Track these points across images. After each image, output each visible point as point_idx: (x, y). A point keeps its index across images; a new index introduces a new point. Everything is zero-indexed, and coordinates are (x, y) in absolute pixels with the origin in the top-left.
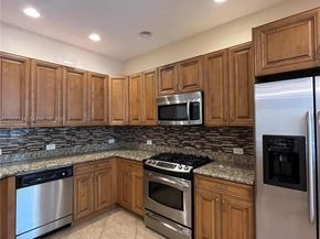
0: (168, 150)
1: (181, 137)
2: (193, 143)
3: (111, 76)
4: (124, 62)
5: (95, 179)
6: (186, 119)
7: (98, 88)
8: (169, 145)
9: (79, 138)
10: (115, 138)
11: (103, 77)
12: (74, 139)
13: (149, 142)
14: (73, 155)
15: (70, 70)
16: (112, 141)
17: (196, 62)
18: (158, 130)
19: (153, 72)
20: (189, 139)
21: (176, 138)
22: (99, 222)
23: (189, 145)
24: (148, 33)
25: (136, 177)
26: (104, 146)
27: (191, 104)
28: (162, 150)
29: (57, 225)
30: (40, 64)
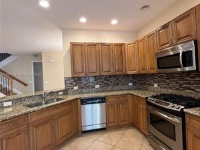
0: (170, 92)
1: (181, 82)
2: (193, 87)
3: (126, 43)
4: (137, 32)
5: (118, 106)
6: (180, 67)
7: (119, 51)
8: (171, 88)
9: (111, 82)
10: (133, 82)
11: (121, 45)
12: (108, 82)
13: (156, 86)
14: (108, 91)
15: (103, 44)
16: (131, 84)
17: (189, 15)
18: (162, 77)
19: (153, 34)
20: (189, 84)
21: (177, 83)
22: (121, 132)
23: (189, 89)
24: (147, 6)
25: (143, 109)
26: (126, 87)
27: (183, 53)
28: (165, 91)
29: (98, 127)
30: (90, 45)
